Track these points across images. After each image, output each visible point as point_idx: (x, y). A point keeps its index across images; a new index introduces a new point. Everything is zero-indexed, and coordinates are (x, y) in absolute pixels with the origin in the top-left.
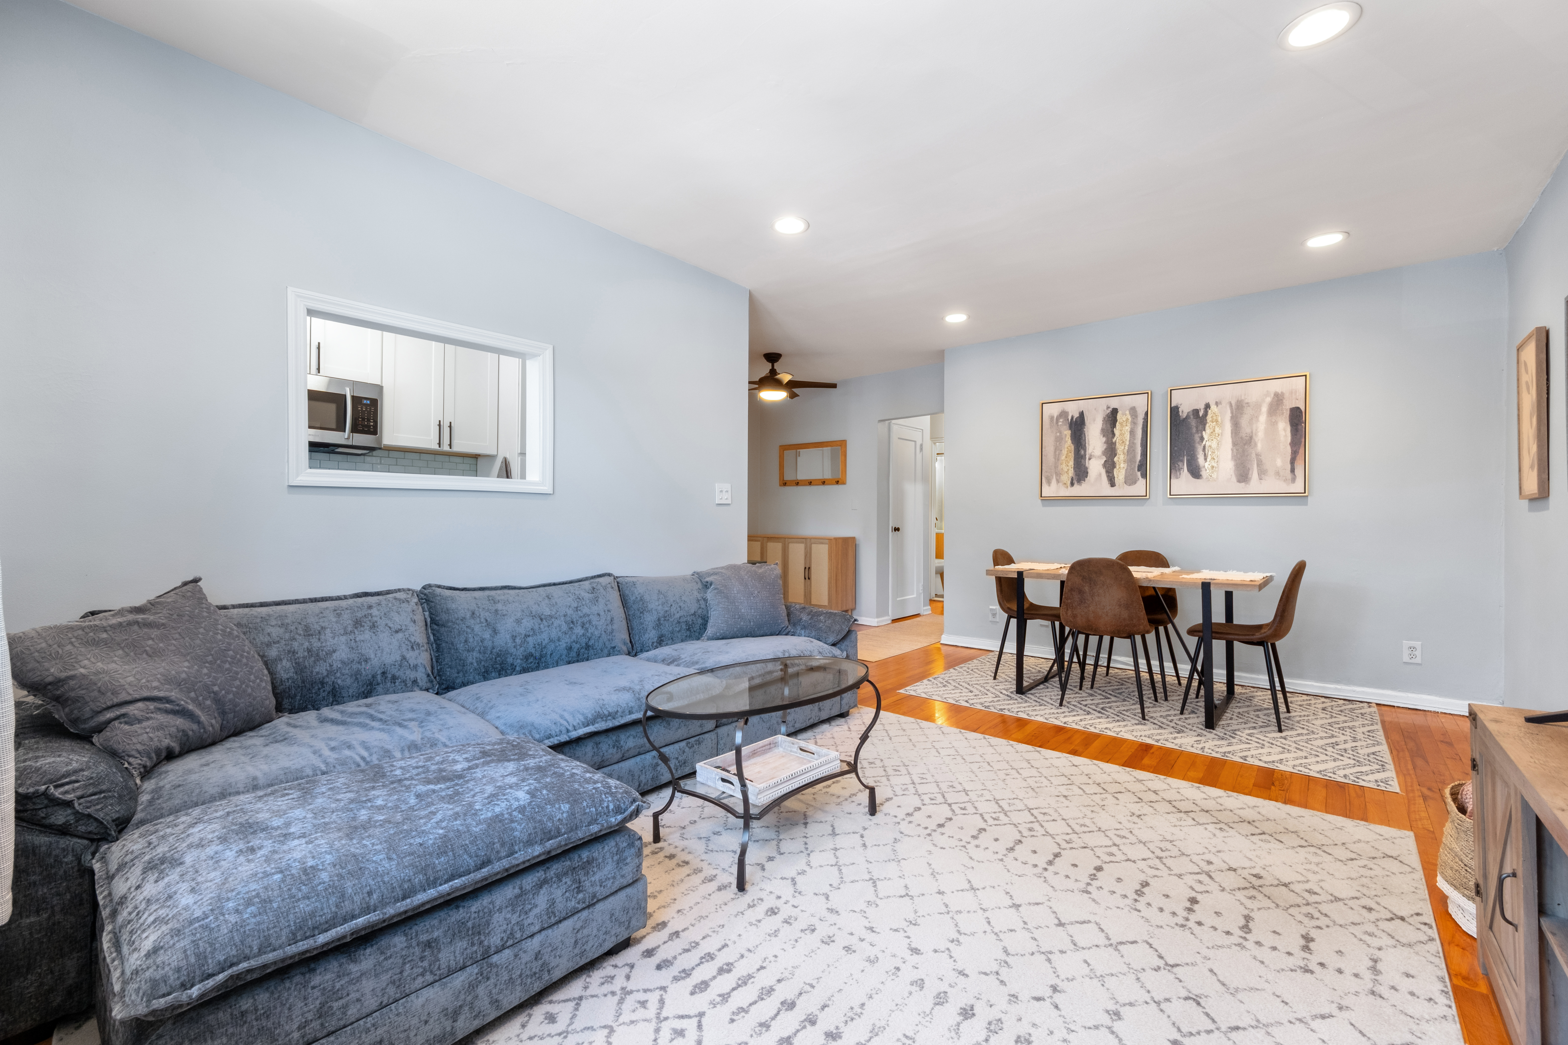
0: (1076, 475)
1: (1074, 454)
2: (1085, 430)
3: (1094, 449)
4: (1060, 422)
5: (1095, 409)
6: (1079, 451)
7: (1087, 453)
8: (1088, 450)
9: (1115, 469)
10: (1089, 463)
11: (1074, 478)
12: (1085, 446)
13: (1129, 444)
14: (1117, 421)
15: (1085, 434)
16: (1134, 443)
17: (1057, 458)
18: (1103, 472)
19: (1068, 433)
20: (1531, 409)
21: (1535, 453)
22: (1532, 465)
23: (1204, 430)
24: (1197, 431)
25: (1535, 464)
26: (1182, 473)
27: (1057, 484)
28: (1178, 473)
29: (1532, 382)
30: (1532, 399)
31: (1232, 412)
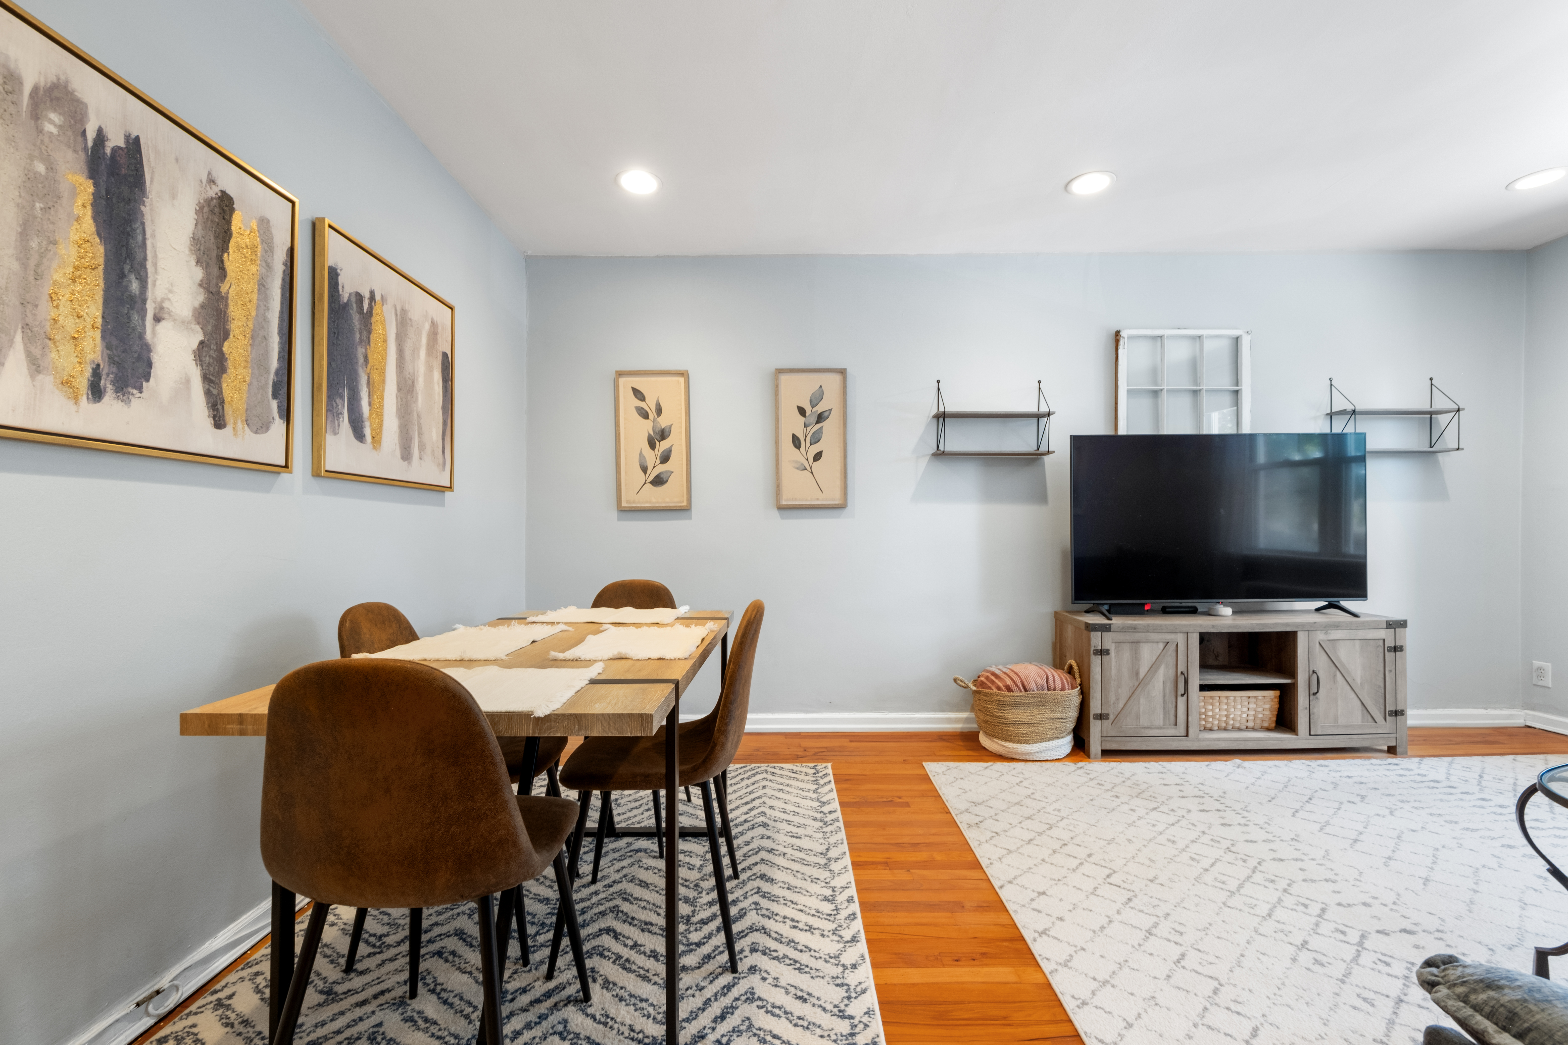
0: (112, 360)
1: (106, 279)
2: (142, 208)
3: (170, 291)
4: (51, 122)
5: (177, 160)
6: (122, 276)
7: (149, 294)
8: (154, 285)
9: (224, 376)
10: (154, 333)
11: (105, 369)
12: (143, 265)
13: (257, 315)
14: (231, 235)
15: (143, 224)
16: (265, 319)
17: (34, 266)
18: (195, 372)
19: (79, 185)
20: (652, 433)
21: (667, 472)
22: (659, 481)
23: (369, 344)
24: (361, 340)
25: (667, 481)
26: (341, 424)
27: (33, 377)
28: (336, 422)
29: (659, 411)
30: (658, 425)
31: (397, 325)
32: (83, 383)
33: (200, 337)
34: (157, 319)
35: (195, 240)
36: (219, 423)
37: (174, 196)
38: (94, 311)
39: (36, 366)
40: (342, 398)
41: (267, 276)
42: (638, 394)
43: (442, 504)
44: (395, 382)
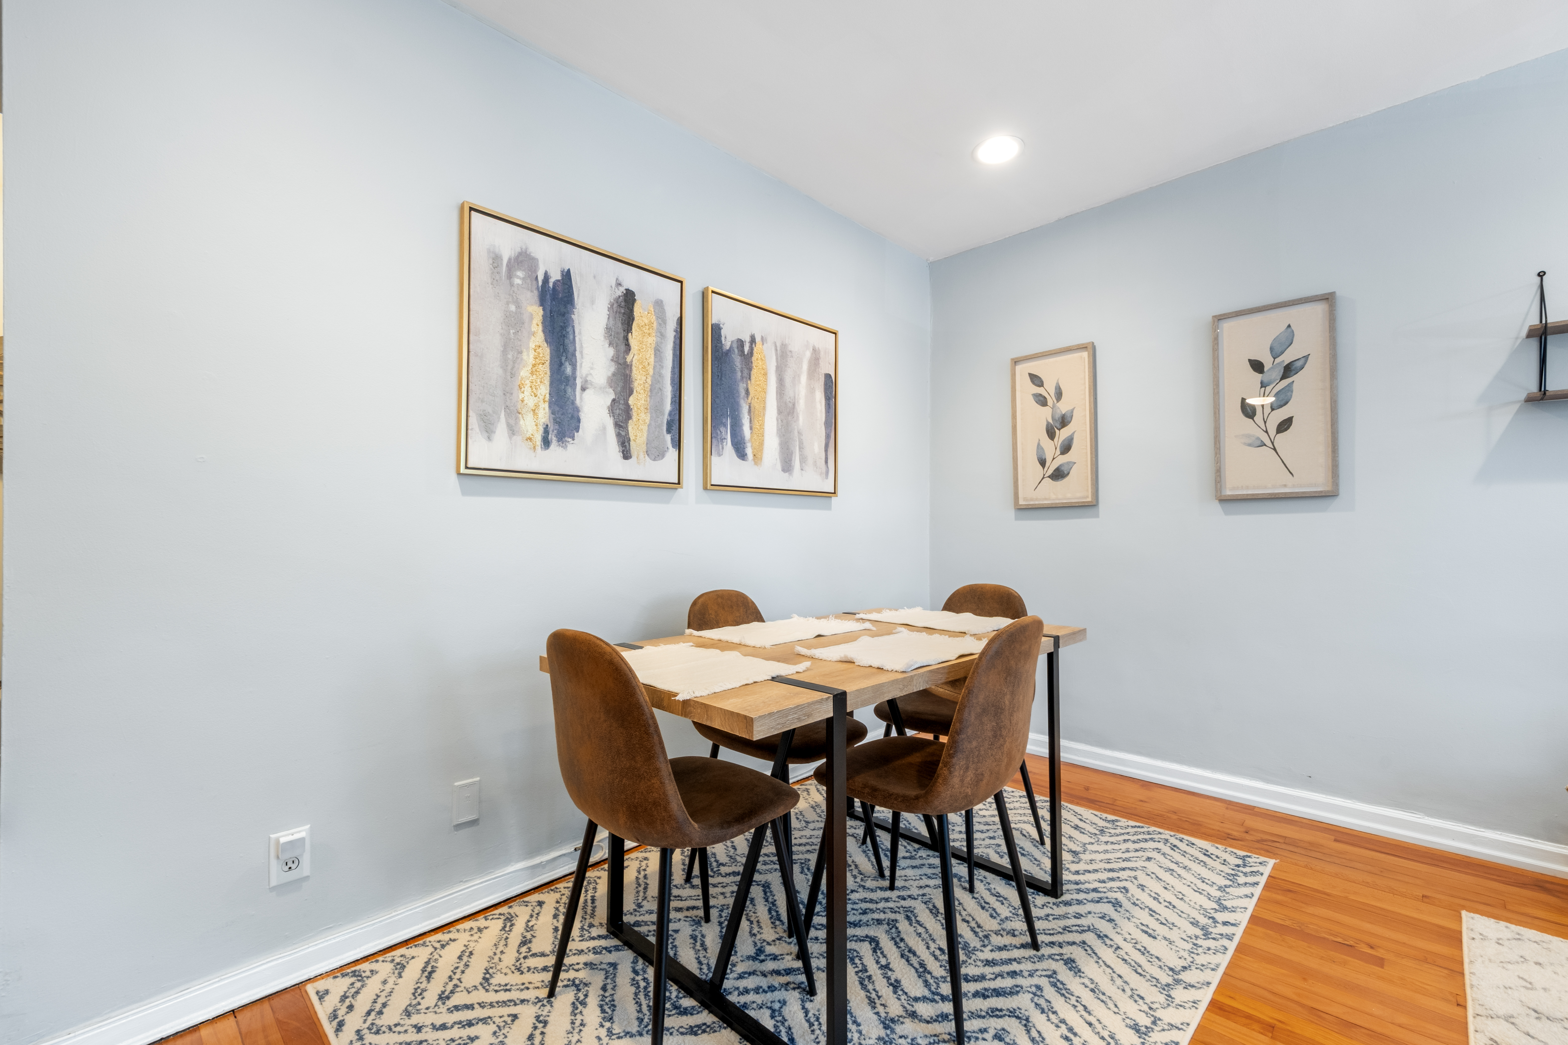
0: (555, 421)
1: (551, 369)
2: (573, 316)
3: (592, 368)
4: (518, 277)
5: (595, 277)
6: (561, 364)
7: (578, 373)
8: (581, 366)
9: (630, 421)
10: (581, 399)
11: (551, 427)
12: (574, 355)
13: (654, 374)
14: (633, 319)
15: (573, 327)
16: (660, 375)
17: (510, 370)
18: (609, 423)
19: (535, 313)
20: (1050, 421)
21: (1068, 463)
22: (1059, 475)
23: (750, 379)
24: (742, 377)
25: (1068, 473)
26: (725, 447)
27: (510, 438)
28: (721, 446)
29: (1059, 395)
30: (1058, 411)
31: (777, 359)
32: (538, 438)
33: (613, 396)
34: (583, 389)
35: (608, 329)
36: (626, 455)
37: (593, 302)
38: (544, 390)
39: (512, 430)
40: (725, 426)
41: (661, 343)
42: (1036, 380)
43: (829, 508)
44: (775, 407)
